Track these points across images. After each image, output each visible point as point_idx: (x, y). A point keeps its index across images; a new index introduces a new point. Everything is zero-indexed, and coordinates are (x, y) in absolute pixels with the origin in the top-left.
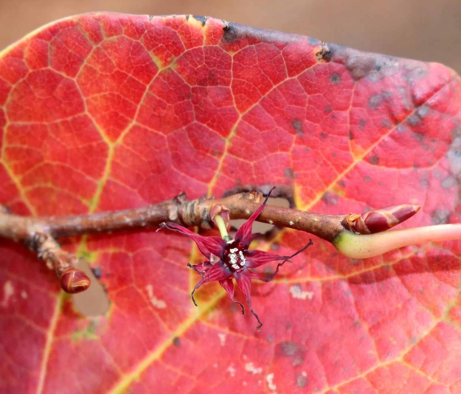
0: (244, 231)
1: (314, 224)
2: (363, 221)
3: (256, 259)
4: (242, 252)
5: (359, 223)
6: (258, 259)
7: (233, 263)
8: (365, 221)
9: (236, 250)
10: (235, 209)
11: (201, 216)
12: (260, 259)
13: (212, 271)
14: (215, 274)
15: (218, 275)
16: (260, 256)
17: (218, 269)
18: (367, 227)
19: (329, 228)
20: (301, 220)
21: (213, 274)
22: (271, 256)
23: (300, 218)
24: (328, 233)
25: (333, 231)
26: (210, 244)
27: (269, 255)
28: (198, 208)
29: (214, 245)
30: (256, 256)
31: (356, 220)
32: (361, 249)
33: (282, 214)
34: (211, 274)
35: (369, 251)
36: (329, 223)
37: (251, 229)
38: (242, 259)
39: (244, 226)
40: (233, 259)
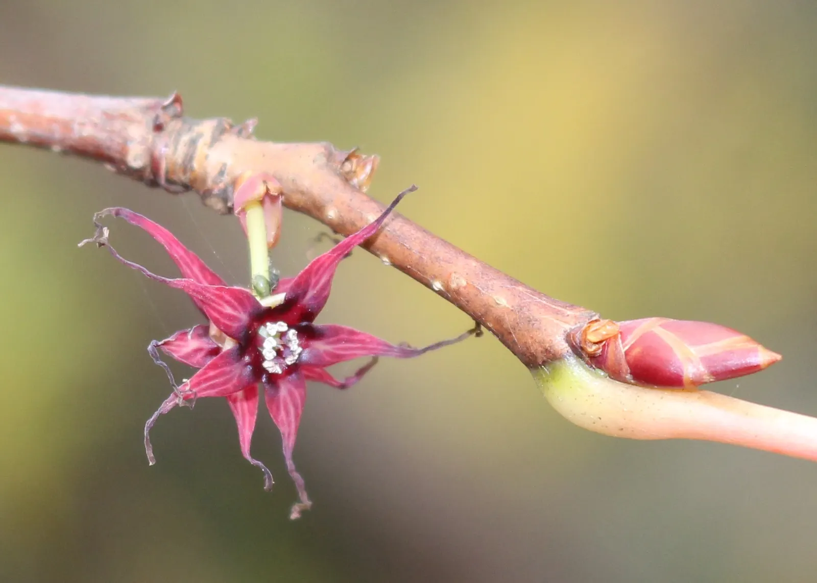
0: (313, 281)
1: (497, 312)
2: (623, 351)
3: (329, 348)
4: (297, 332)
5: (611, 349)
6: (334, 349)
7: (268, 359)
8: (627, 353)
9: (282, 326)
10: (302, 193)
11: (210, 183)
12: (338, 349)
13: (212, 373)
14: (217, 381)
15: (224, 383)
16: (339, 341)
17: (228, 369)
18: (629, 371)
19: (532, 338)
20: (465, 288)
21: (212, 382)
22: (368, 343)
23: (464, 283)
24: (527, 349)
25: (540, 349)
26: (219, 308)
27: (362, 342)
28: (206, 157)
29: (228, 310)
30: (331, 339)
31: (604, 343)
32: (600, 418)
33: (420, 253)
34: (206, 380)
35: (622, 429)
36: (533, 324)
37: (331, 276)
38: (292, 349)
39: (316, 267)
40: (268, 349)
